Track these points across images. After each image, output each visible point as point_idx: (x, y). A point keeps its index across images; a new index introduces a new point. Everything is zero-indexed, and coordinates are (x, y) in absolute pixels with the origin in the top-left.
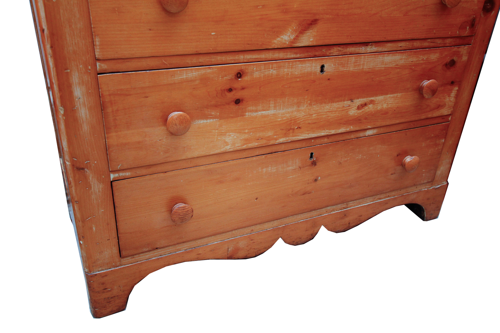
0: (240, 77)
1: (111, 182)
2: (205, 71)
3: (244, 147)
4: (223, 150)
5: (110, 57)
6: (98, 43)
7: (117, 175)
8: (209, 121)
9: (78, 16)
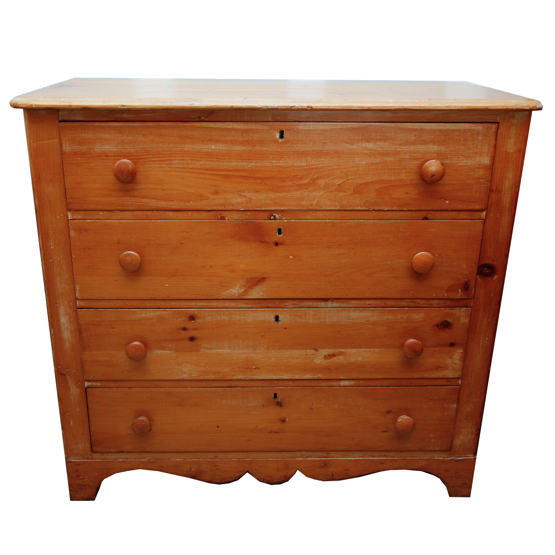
0: (193, 319)
1: (86, 388)
2: (161, 313)
3: (201, 378)
4: (180, 377)
5: (86, 298)
6: (77, 288)
7: (90, 384)
8: (166, 352)
9: (65, 270)
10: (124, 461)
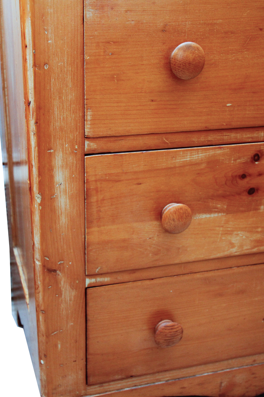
0: (258, 160)
1: (86, 289)
2: (213, 152)
3: (255, 250)
4: (227, 253)
5: (101, 134)
6: (89, 118)
7: (93, 280)
8: (212, 215)
9: (70, 85)
10: (132, 390)
